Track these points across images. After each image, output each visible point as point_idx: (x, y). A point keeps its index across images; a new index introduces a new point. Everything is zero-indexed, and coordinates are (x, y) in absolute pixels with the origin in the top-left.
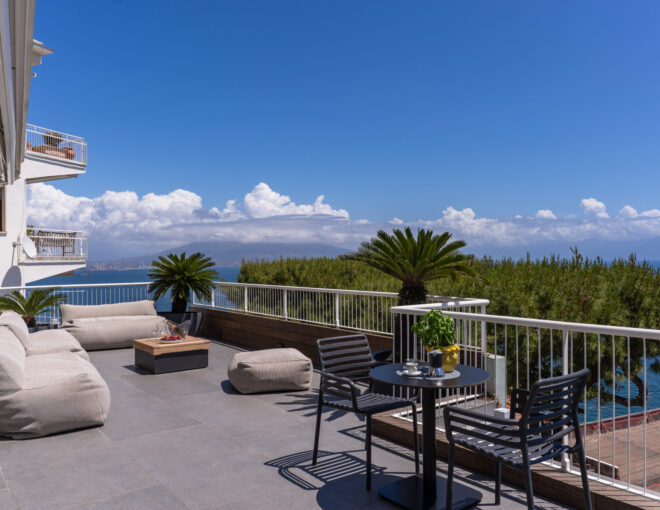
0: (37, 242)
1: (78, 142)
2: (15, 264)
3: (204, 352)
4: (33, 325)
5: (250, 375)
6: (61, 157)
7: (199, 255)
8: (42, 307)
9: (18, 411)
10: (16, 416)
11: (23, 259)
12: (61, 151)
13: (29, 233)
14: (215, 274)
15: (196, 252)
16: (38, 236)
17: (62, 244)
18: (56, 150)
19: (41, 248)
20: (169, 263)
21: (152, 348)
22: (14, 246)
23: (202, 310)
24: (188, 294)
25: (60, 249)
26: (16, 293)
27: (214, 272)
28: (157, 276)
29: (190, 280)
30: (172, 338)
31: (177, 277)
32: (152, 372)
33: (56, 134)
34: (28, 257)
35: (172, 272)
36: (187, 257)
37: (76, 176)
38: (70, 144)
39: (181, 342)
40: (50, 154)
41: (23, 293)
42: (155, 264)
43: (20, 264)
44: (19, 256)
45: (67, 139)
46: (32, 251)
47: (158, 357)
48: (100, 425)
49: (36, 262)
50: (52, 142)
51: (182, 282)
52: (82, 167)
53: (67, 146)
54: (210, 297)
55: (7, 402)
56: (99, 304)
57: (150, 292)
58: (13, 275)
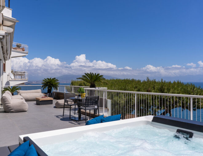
0: (14, 75)
1: (26, 46)
2: (8, 80)
3: (52, 101)
4: (13, 95)
5: (59, 104)
6: (21, 51)
7: (55, 78)
8: (15, 90)
9: (10, 107)
10: (10, 108)
11: (10, 79)
12: (21, 49)
13: (12, 72)
14: (59, 83)
15: (54, 78)
16: (14, 73)
17: (21, 75)
18: (20, 49)
19: (15, 76)
20: (47, 80)
21: (39, 99)
22: (8, 76)
23: (55, 92)
24: (51, 88)
25: (20, 77)
26: (9, 87)
27: (58, 83)
28: (44, 83)
29: (52, 84)
30: (44, 97)
31: (49, 84)
32: (39, 105)
33: (20, 44)
34: (12, 79)
35: (47, 83)
36: (51, 79)
37: (25, 56)
38: (24, 47)
39: (46, 98)
40: (18, 50)
41: (10, 87)
42: (43, 80)
43: (9, 81)
44: (9, 78)
45: (23, 45)
46: (13, 77)
47: (41, 101)
48: (26, 111)
49: (14, 80)
50: (18, 46)
51: (50, 85)
52: (27, 53)
53: (23, 47)
54: (57, 89)
55: (8, 105)
56: (27, 90)
57: (42, 87)
58: (8, 83)
